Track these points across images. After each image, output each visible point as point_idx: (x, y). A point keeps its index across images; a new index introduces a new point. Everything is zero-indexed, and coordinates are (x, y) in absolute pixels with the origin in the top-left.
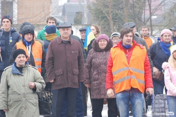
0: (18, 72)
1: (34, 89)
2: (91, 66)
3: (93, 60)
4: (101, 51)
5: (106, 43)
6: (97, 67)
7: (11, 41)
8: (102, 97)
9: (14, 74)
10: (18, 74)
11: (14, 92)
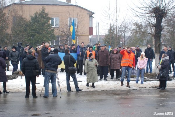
0: (91, 60)
1: (96, 66)
2: (111, 58)
3: (112, 57)
4: (114, 54)
5: (116, 51)
6: (113, 59)
7: (84, 50)
8: (115, 68)
9: (90, 61)
10: (91, 61)
11: (90, 67)
